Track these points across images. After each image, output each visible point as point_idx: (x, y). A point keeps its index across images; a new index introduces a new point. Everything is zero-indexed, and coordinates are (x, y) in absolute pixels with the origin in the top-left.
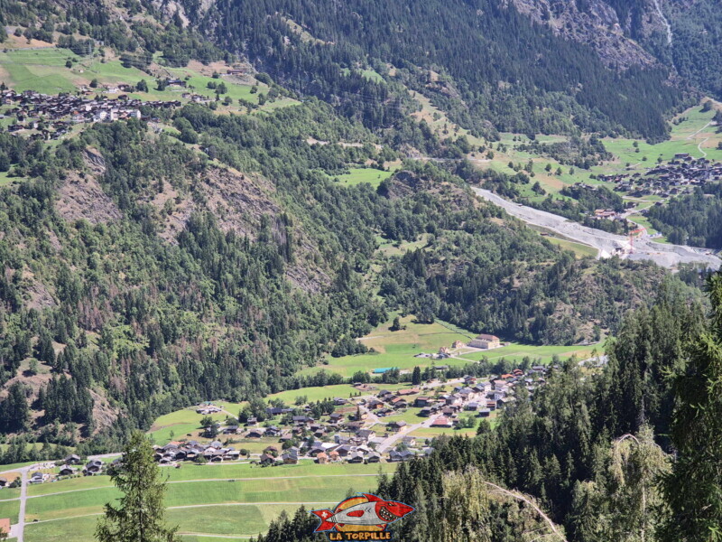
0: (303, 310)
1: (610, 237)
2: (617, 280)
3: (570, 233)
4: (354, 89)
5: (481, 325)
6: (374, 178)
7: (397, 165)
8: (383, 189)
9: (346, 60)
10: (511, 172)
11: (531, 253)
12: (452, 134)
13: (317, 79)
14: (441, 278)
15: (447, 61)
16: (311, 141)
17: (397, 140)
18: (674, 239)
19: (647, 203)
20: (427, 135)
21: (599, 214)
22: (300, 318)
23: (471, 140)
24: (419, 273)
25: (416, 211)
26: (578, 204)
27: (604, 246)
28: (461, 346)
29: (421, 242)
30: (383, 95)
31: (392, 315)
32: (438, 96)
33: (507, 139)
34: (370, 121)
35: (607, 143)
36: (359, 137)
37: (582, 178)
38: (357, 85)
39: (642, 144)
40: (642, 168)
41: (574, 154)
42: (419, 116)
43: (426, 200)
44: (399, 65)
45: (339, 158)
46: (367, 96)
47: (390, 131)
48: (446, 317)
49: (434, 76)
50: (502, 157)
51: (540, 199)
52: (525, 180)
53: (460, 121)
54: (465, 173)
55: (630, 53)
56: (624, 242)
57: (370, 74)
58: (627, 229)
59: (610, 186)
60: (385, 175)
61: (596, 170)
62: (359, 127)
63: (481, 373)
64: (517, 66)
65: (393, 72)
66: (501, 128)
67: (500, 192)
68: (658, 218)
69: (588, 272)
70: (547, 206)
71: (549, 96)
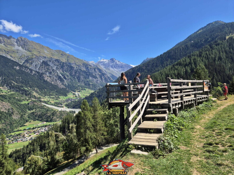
0: (15, 121)
1: (60, 108)
2: (61, 113)
3: (55, 108)
4: (24, 91)
5: (43, 120)
6: (27, 102)
7: (30, 100)
8: (28, 104)
9: (22, 87)
10: (47, 101)
11: (50, 111)
12: (39, 96)
13: (18, 89)
14: (37, 115)
15: (38, 87)
16: (17, 98)
17: (30, 97)
18: (68, 108)
19: (65, 104)
20: (35, 96)
21: (59, 105)
22: (15, 122)
23: (41, 97)
24: (34, 115)
25: (33, 106)
26: (56, 104)
27: (60, 109)
28: (40, 123)
29: (34, 110)
30: (28, 91)
31: (29, 120)
32: (37, 92)
33: (46, 97)
34: (26, 95)
35: (60, 97)
36: (24, 97)
37: (57, 101)
38: (24, 90)
39: (64, 97)
40: (64, 100)
41: (55, 98)
42: (34, 94)
43: (35, 105)
44: (31, 88)
45: (21, 100)
46: (26, 92)
47: (29, 96)
48: (38, 120)
49: (36, 89)
50: (46, 99)
51: (51, 104)
52: (49, 102)
53: (40, 95)
54: (41, 101)
55: (62, 86)
56: (62, 108)
57: (26, 89)
58: (63, 107)
59: (60, 102)
60: (28, 102)
61: (58, 100)
62: (24, 96)
63: (43, 127)
64: (47, 88)
65: (30, 88)
66: (45, 95)
67: (45, 103)
68: (67, 105)
69: (58, 112)
70: (52, 105)
71: (52, 91)
